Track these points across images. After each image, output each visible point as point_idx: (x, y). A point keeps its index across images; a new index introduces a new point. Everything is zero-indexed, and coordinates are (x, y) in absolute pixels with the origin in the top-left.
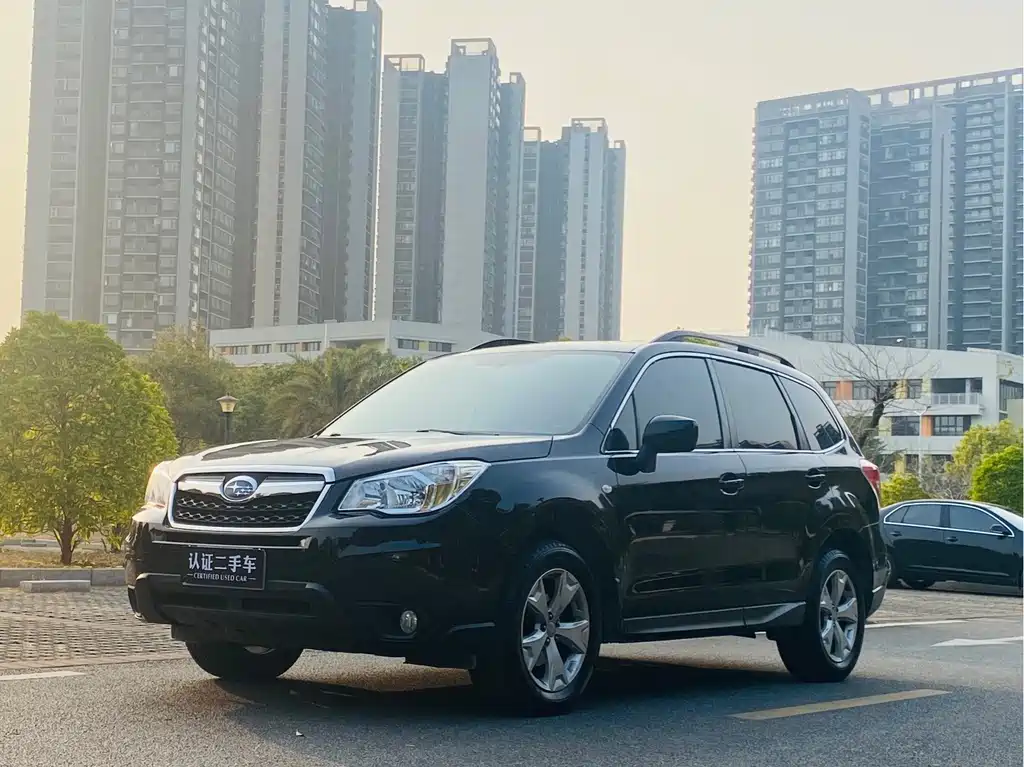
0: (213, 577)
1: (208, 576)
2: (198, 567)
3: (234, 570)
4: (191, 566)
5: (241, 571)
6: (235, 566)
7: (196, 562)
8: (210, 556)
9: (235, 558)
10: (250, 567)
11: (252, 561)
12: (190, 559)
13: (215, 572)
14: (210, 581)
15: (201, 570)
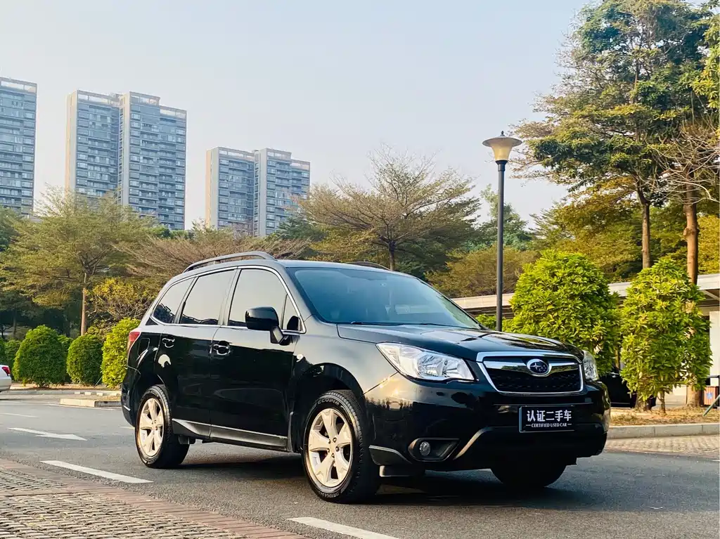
0: (545, 425)
1: (542, 425)
2: (534, 420)
3: (559, 420)
4: (529, 420)
5: (563, 420)
6: (559, 417)
7: (533, 416)
8: (543, 412)
9: (559, 412)
10: (568, 417)
11: (569, 413)
12: (528, 415)
13: (547, 422)
14: (543, 428)
15: (537, 422)
